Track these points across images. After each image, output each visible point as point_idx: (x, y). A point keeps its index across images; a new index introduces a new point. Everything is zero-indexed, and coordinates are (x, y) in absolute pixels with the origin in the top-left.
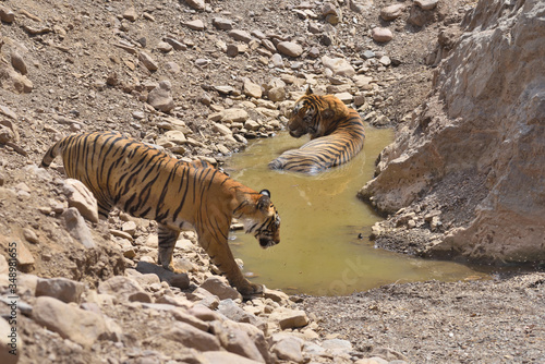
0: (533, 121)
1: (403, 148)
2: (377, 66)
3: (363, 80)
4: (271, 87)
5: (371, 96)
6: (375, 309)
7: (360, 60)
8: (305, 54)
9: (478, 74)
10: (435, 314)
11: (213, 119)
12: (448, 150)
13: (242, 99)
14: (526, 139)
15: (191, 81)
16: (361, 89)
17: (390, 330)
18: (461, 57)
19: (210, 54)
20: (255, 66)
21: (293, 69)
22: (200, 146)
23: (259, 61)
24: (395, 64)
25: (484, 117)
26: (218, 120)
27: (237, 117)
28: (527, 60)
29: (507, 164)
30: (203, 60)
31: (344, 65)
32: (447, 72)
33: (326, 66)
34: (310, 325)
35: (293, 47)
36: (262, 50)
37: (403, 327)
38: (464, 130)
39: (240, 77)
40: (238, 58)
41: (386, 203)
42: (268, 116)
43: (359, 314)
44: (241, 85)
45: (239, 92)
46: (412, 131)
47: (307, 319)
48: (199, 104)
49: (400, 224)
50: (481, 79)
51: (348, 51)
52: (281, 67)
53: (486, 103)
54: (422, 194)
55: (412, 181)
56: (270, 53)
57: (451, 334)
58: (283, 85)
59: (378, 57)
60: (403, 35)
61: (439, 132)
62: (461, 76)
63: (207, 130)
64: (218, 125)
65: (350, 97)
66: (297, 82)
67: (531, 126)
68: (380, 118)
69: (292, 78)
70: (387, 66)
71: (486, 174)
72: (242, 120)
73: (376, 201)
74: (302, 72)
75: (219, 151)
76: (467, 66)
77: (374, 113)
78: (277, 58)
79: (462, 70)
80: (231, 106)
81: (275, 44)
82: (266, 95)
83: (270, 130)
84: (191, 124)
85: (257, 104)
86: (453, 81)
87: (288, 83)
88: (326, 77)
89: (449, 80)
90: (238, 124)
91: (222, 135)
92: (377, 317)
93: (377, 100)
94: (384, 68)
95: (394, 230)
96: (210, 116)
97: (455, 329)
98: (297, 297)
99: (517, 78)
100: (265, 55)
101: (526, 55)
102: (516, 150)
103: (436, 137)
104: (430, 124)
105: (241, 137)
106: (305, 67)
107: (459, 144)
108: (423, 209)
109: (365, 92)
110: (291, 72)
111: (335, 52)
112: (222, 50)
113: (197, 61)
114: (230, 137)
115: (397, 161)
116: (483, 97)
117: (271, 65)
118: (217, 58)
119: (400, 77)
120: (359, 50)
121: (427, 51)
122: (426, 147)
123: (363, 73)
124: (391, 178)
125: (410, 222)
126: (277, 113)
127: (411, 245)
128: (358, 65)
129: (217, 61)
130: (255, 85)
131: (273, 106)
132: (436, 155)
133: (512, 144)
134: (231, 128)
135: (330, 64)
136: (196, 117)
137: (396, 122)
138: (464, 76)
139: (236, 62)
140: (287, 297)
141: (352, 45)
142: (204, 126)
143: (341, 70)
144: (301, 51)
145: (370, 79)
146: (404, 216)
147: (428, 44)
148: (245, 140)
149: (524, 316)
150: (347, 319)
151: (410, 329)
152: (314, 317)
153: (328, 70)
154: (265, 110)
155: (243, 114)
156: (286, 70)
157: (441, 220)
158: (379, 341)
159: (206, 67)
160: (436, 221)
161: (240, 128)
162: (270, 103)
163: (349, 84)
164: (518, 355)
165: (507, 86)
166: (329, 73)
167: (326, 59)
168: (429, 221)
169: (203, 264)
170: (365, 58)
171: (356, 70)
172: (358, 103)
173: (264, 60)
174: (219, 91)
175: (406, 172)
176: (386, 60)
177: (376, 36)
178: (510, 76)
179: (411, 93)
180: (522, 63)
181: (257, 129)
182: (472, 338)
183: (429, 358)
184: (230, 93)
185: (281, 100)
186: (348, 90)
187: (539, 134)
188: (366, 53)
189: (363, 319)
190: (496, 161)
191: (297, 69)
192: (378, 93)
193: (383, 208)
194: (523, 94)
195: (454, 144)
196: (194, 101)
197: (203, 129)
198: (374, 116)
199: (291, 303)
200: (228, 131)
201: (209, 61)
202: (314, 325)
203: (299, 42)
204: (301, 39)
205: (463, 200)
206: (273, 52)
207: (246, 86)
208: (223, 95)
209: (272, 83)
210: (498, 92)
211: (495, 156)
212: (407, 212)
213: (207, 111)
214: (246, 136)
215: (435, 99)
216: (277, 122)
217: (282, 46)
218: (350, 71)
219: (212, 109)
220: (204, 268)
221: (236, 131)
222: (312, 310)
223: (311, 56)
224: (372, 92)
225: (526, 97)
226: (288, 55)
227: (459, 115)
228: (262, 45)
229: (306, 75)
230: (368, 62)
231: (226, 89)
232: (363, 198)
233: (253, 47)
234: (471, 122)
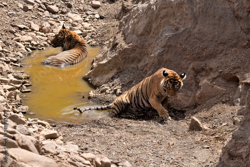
0: (164, 47)
1: (104, 57)
2: (94, 19)
3: (86, 25)
4: (44, 26)
5: (90, 32)
6: (90, 131)
7: (85, 16)
8: (60, 11)
9: (140, 24)
10: (117, 134)
11: (16, 40)
12: (125, 58)
13: (30, 31)
14: (161, 55)
15: (6, 22)
16: (86, 29)
17: (96, 141)
18: (132, 16)
19: (15, 10)
20: (36, 16)
21: (54, 18)
22: (9, 53)
23: (38, 14)
24: (101, 18)
25: (142, 44)
26: (18, 41)
27: (27, 40)
28: (162, 18)
29: (152, 66)
30: (12, 13)
31: (78, 17)
32: (126, 22)
33: (70, 18)
34: (59, 138)
35: (54, 8)
36: (40, 9)
37: (103, 139)
38: (133, 49)
39: (29, 21)
40: (28, 12)
41: (96, 82)
42: (42, 40)
43: (83, 133)
44: (29, 25)
45: (28, 28)
46: (109, 49)
47: (58, 135)
48: (9, 33)
49: (102, 92)
50: (141, 26)
51: (80, 11)
52: (49, 17)
53: (143, 37)
54: (113, 78)
55: (108, 73)
56: (43, 10)
57: (124, 143)
58: (49, 25)
59: (94, 14)
60: (105, 5)
61: (121, 50)
62: (132, 24)
63: (13, 45)
64: (18, 43)
65: (81, 32)
66: (56, 24)
67: (163, 49)
68: (94, 42)
69: (53, 23)
70: (98, 19)
71: (142, 70)
72: (30, 41)
73: (92, 81)
74: (58, 20)
75: (18, 55)
76: (135, 20)
77: (91, 40)
78: (47, 13)
79: (133, 22)
80: (24, 35)
81: (46, 6)
82: (41, 30)
83: (43, 46)
84: (5, 42)
85: (37, 34)
86: (129, 26)
87: (52, 25)
88: (70, 23)
89: (127, 26)
90: (28, 43)
91: (20, 48)
92: (90, 135)
93: (93, 34)
95: (100, 95)
96: (14, 39)
97: (126, 141)
98: (54, 124)
99: (157, 26)
100: (41, 11)
101: (162, 16)
102: (156, 60)
103: (120, 52)
104: (117, 46)
106: (60, 18)
107: (130, 56)
108: (113, 85)
109: (88, 31)
110: (53, 20)
111: (74, 11)
112: (21, 8)
113: (9, 13)
114: (24, 49)
115: (102, 63)
116: (142, 35)
117: (44, 16)
118: (18, 12)
119: (104, 24)
120: (85, 11)
121: (116, 12)
122: (115, 57)
123: (87, 21)
124: (99, 70)
126: (46, 38)
127: (107, 102)
128: (84, 18)
130: (36, 25)
131: (44, 35)
132: (119, 60)
133: (155, 57)
135: (72, 17)
136: (8, 39)
137: (101, 45)
138: (134, 24)
139: (28, 14)
140: (49, 124)
141: (82, 8)
142: (11, 43)
143: (76, 19)
144: (58, 10)
145: (90, 24)
146: (104, 88)
147: (117, 9)
148: (30, 50)
149: (157, 135)
150: (77, 135)
151: (106, 140)
152: (61, 134)
153: (70, 19)
154: (41, 37)
155: (30, 38)
156: (51, 19)
157: (121, 91)
158: (91, 146)
159: (13, 16)
160: (119, 91)
161: (28, 45)
163: (80, 26)
164: (154, 153)
165: (153, 30)
166: (71, 21)
167: (69, 14)
168: (116, 91)
169: (9, 108)
170: (88, 15)
171: (84, 20)
172: (84, 35)
173: (41, 13)
174: (19, 27)
175: (106, 68)
176: (97, 16)
177: (93, 4)
178: (154, 26)
179: (108, 31)
180: (160, 20)
181: (36, 45)
182: (134, 145)
183: (114, 154)
184: (24, 28)
185: (48, 32)
186: (79, 29)
187: (167, 52)
188: (89, 12)
189: (84, 135)
190: (147, 64)
191: (56, 18)
192: (93, 31)
193: (95, 84)
194: (160, 33)
195: (128, 56)
196: (7, 31)
197: (11, 45)
198: (91, 42)
199: (51, 127)
200: (23, 46)
201: (14, 13)
202: (61, 137)
203: (57, 6)
204: (58, 4)
205: (131, 82)
206: (45, 10)
207: (32, 25)
208: (21, 29)
209: (44, 25)
210: (149, 33)
211: (147, 62)
212: (106, 86)
213: (13, 36)
215: (120, 35)
216: (46, 43)
217: (49, 8)
218: (81, 20)
219: (15, 35)
220: (10, 110)
222: (60, 131)
223: (62, 13)
225: (162, 35)
226: (52, 12)
227: (131, 42)
228: (40, 7)
229: (60, 21)
230: (89, 17)
231: (22, 26)
232: (86, 79)
233: (35, 7)
234: (136, 46)
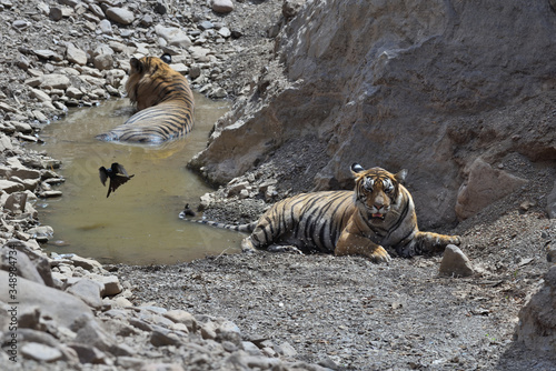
0: (380, 82)
1: (237, 116)
2: (216, 38)
3: (199, 52)
4: (97, 54)
5: (207, 68)
6: (199, 278)
7: (197, 31)
8: (137, 22)
9: (322, 32)
10: (264, 285)
11: (30, 84)
12: (287, 114)
13: (65, 65)
14: (371, 101)
15: (7, 44)
16: (198, 61)
17: (214, 299)
18: (305, 17)
19: (30, 17)
20: (81, 31)
21: (123, 37)
22: (14, 112)
23: (85, 27)
24: (235, 36)
25: (327, 78)
26: (36, 85)
27: (57, 83)
28: (375, 16)
29: (350, 128)
30: (21, 22)
31: (180, 35)
32: (289, 35)
33: (160, 36)
34: (124, 293)
35: (124, 13)
36: (89, 15)
37: (229, 296)
38: (305, 93)
39: (63, 42)
40: (61, 22)
41: (218, 173)
42: (93, 84)
43: (181, 283)
44: (63, 50)
45: (61, 57)
46: (250, 98)
47: (121, 287)
48: (15, 68)
49: (231, 195)
50: (323, 38)
51: (184, 21)
52: (110, 34)
53: (329, 63)
54: (257, 163)
55: (245, 151)
56: (97, 19)
57: (281, 304)
58: (111, 52)
59: (217, 28)
60: (245, 6)
61: (278, 95)
62: (303, 36)
63: (23, 95)
64: (35, 90)
65: (185, 68)
66: (128, 51)
67: (378, 87)
68: (216, 90)
69: (121, 46)
70: (226, 38)
71: (327, 141)
72: (63, 87)
73: (207, 172)
74: (133, 40)
75: (35, 118)
76: (311, 24)
77: (210, 85)
78: (106, 25)
79: (305, 30)
80: (51, 72)
81: (104, 9)
82: (91, 62)
83: (94, 99)
84: (4, 88)
85: (81, 72)
86: (296, 41)
87: (116, 51)
88: (159, 47)
89: (291, 42)
90: (58, 91)
91: (39, 101)
92: (200, 287)
93: (214, 72)
94: (224, 40)
95: (225, 200)
96: (27, 81)
97: (285, 298)
98: (112, 266)
99: (363, 36)
100: (91, 20)
101: (374, 11)
102: (360, 113)
103: (274, 101)
104: (268, 88)
105: (61, 105)
106: (137, 35)
107: (299, 108)
108: (257, 178)
109: (202, 64)
110: (121, 40)
111: (170, 22)
112: (44, 13)
113: (15, 23)
114: (49, 103)
115: (231, 127)
116: (326, 57)
117: (99, 32)
118: (38, 21)
119: (240, 49)
120: (197, 20)
121: (270, 23)
122: (264, 112)
123: (200, 44)
124: (225, 146)
125: (243, 191)
126: (103, 81)
127: (244, 216)
128: (194, 36)
129: (38, 24)
130: (79, 50)
131: (99, 74)
132: (273, 120)
133: (357, 106)
134: (50, 95)
135: (164, 33)
136: (11, 81)
137: (234, 94)
138: (307, 36)
139: (60, 26)
140: (101, 266)
141: (189, 15)
142: (19, 91)
143: (176, 40)
144: (133, 18)
145: (208, 51)
146: (236, 185)
147: (271, 16)
148: (65, 108)
149: (363, 287)
150: (166, 288)
151: (236, 298)
152: (129, 285)
153: (162, 40)
154: (90, 78)
155: (65, 80)
156: (115, 37)
157: (277, 190)
158: (200, 310)
159: (25, 30)
160: (271, 191)
161: (60, 95)
162: (96, 71)
163: (184, 55)
164: (354, 326)
165: (352, 45)
166: (163, 43)
167: (159, 28)
168: (263, 190)
169: (7, 230)
170: (202, 29)
171: (193, 41)
172: (193, 74)
173: (92, 26)
174: (38, 56)
175: (241, 139)
176: (225, 32)
177: (216, 6)
178: (356, 34)
179: (251, 65)
180: (369, 19)
181: (80, 97)
182: (304, 308)
183: (254, 327)
184: (51, 58)
185: (108, 68)
186: (183, 62)
187: (386, 96)
188: (205, 24)
189: (184, 289)
190: (338, 126)
191: (127, 37)
192: (215, 65)
193: (214, 178)
194: (370, 52)
195: (293, 109)
196: (9, 65)
197: (18, 94)
198: (210, 88)
199: (104, 271)
200: (48, 97)
201: (29, 23)
202: (128, 293)
203: (131, 9)
204: (132, 5)
205: (302, 168)
206: (102, 18)
207: (69, 52)
208: (43, 59)
209: (98, 50)
210: (343, 52)
211: (338, 120)
212: (240, 181)
213: (24, 75)
214: (67, 104)
215: (276, 63)
216: (102, 91)
217: (111, 12)
218: (185, 42)
219: (30, 75)
221: (56, 98)
222: (127, 278)
223: (143, 24)
224: (209, 64)
225: (373, 56)
226: (119, 22)
227: (300, 77)
228: (90, 10)
229: (137, 44)
230: (206, 33)
231: (46, 53)
232: (193, 168)
233: (79, 12)
234: (312, 84)
